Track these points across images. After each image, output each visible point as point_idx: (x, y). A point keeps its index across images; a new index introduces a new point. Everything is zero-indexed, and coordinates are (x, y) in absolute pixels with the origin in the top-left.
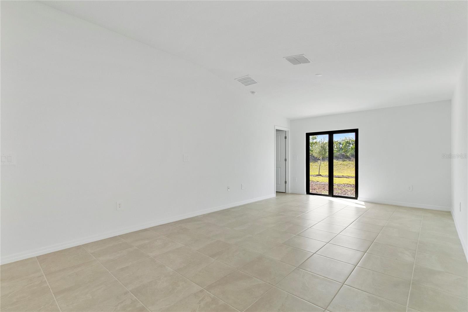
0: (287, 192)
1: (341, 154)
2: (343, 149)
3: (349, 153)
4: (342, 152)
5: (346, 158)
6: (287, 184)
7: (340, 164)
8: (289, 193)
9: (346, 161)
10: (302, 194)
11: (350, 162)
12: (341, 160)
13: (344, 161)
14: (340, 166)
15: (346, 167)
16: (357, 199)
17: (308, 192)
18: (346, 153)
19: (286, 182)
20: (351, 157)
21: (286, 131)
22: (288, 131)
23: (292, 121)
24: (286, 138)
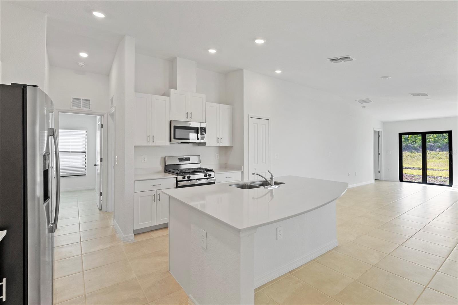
0: (381, 179)
1: (407, 145)
2: (409, 140)
3: (417, 144)
4: (408, 143)
5: (414, 150)
6: (381, 174)
7: (407, 155)
8: (383, 180)
9: (413, 152)
10: (395, 181)
11: (418, 153)
12: (408, 151)
13: (412, 152)
14: (408, 158)
15: (414, 159)
16: (452, 186)
17: (401, 180)
18: (413, 144)
19: (379, 172)
20: (419, 149)
21: (380, 131)
22: (381, 131)
23: (384, 124)
24: (379, 136)
